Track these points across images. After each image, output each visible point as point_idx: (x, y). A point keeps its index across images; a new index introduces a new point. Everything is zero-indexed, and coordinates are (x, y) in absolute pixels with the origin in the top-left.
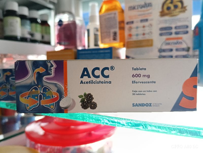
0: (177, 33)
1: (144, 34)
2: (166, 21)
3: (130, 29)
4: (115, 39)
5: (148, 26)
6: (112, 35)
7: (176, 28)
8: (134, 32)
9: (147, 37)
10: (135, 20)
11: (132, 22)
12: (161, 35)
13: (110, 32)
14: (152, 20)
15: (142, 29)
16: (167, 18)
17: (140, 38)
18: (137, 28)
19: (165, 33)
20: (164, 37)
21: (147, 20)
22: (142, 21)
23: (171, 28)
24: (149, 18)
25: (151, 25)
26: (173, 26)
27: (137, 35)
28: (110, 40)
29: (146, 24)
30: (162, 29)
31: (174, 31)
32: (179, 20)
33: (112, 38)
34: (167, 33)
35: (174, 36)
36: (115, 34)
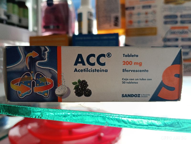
0: (182, 22)
1: (147, 21)
2: (170, 9)
3: (131, 15)
4: (116, 25)
5: (152, 13)
6: (113, 20)
7: (181, 16)
8: (135, 18)
9: (150, 25)
10: (136, 6)
11: (133, 8)
12: (166, 23)
13: (110, 17)
14: (155, 6)
15: (144, 16)
16: (172, 5)
17: (143, 25)
18: (139, 14)
19: (170, 21)
20: (169, 26)
21: (150, 7)
22: (144, 7)
23: (176, 17)
24: (152, 4)
25: (154, 12)
26: (179, 14)
27: (139, 22)
28: (110, 26)
29: (149, 10)
30: (166, 17)
31: (179, 19)
32: (185, 9)
33: (112, 23)
34: (172, 21)
35: (179, 25)
36: (117, 19)
